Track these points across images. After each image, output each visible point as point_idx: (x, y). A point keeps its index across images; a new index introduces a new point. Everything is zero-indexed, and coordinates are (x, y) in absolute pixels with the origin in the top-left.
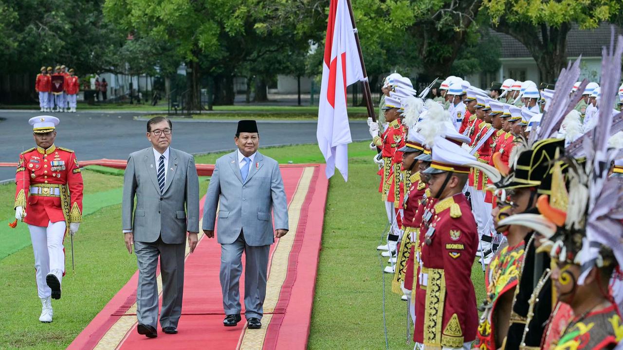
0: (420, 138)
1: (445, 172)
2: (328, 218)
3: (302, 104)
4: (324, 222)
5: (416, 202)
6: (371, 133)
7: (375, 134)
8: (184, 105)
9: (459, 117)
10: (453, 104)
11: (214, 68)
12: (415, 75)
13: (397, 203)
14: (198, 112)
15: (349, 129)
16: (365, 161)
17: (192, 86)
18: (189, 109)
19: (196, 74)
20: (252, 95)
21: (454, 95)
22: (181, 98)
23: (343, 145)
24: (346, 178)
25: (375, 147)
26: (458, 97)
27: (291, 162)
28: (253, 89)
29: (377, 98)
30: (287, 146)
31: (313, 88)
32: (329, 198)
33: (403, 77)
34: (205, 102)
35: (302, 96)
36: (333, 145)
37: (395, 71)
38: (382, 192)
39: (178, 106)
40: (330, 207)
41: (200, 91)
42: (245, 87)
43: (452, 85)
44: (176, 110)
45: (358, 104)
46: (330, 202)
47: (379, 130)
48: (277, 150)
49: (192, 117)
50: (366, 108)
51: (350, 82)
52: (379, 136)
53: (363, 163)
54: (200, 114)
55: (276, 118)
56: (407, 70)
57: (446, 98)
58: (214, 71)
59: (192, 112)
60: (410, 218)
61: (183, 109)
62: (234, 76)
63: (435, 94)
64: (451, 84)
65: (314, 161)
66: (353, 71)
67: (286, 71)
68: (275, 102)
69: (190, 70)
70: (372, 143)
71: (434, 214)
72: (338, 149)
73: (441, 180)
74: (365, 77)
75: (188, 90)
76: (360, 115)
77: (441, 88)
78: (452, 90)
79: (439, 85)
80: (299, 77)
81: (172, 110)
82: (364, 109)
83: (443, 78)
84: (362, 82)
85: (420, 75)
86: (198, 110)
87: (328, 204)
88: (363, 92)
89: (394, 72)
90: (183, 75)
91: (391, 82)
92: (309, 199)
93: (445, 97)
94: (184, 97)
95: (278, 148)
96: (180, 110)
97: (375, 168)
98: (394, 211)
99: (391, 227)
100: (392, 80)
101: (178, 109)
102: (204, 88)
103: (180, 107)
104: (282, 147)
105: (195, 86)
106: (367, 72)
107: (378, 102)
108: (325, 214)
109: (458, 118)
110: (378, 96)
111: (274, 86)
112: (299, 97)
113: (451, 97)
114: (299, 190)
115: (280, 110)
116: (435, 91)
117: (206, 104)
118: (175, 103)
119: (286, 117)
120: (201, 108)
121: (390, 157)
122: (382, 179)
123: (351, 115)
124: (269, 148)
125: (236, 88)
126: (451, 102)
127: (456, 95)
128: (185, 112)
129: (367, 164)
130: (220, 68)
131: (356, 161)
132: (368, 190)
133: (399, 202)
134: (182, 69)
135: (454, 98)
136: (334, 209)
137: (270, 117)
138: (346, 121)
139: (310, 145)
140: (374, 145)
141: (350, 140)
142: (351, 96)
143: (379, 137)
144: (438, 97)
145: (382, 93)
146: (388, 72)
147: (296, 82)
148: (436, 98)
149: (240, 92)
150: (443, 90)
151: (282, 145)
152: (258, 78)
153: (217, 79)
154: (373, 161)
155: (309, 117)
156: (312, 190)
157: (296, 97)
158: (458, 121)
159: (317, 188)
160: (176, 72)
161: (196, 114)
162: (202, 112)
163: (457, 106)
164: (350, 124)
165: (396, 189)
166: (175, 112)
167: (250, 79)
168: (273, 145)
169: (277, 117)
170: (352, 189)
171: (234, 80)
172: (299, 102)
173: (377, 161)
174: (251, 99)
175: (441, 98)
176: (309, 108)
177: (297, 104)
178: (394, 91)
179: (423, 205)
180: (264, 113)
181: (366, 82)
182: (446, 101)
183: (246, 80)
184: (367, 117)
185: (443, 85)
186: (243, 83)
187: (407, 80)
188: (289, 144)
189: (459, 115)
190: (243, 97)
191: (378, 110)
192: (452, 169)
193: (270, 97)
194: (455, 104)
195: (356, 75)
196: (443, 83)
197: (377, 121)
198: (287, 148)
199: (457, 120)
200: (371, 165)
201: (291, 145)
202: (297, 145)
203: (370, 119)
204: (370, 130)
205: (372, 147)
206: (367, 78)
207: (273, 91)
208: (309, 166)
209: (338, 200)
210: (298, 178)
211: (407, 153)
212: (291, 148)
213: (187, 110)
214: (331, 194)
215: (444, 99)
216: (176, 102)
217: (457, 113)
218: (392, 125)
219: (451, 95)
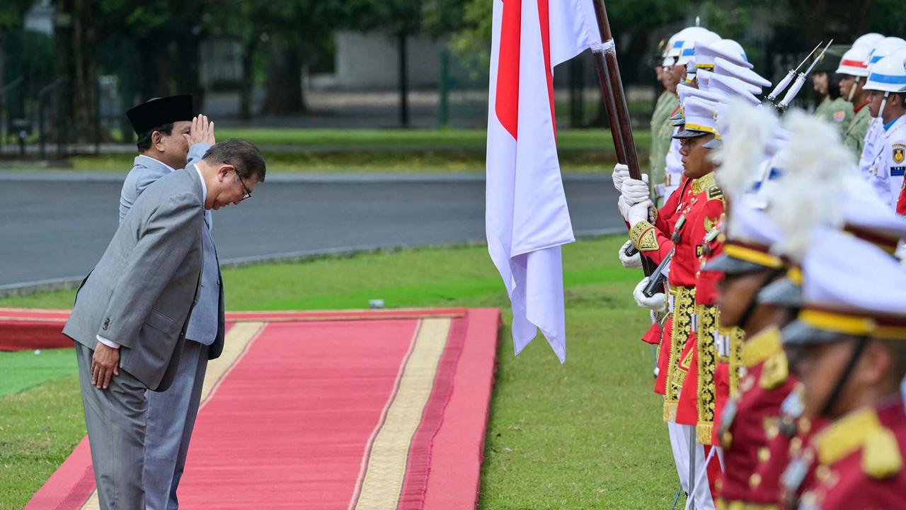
0: (766, 229)
1: (841, 338)
2: (491, 476)
3: (413, 121)
4: (482, 487)
5: (758, 424)
6: (624, 213)
7: (637, 215)
8: (48, 128)
9: (899, 161)
10: (880, 120)
11: (138, 13)
12: (760, 29)
13: (705, 428)
14: (91, 149)
15: (562, 200)
16: (608, 300)
17: (71, 70)
18: (61, 141)
19: (84, 31)
20: (259, 93)
21: (884, 92)
22: (36, 105)
23: (550, 249)
24: (560, 351)
25: (637, 256)
26: (897, 96)
27: (379, 302)
28: (260, 78)
29: (646, 102)
30: (366, 252)
31: (445, 72)
32: (497, 415)
33: (724, 37)
34: (111, 118)
35: (414, 98)
36: (517, 251)
37: (698, 20)
38: (664, 393)
39: (29, 130)
40: (501, 441)
41: (97, 84)
42: (235, 71)
43: (879, 62)
44: (22, 142)
45: (587, 120)
46: (499, 426)
47: (649, 202)
48: (337, 265)
49: (70, 166)
50: (606, 135)
51: (561, 55)
52: (649, 220)
53: (601, 307)
54: (96, 155)
55: (330, 167)
56: (739, 15)
57: (858, 103)
58: (139, 22)
59: (70, 149)
60: (741, 475)
61: (43, 140)
62: (205, 35)
63: (822, 91)
64: (876, 60)
65: (451, 299)
66: (570, 22)
67: (361, 20)
68: (329, 117)
69: (64, 19)
70: (625, 246)
71: (815, 464)
72: (532, 263)
73: (835, 360)
74: (604, 39)
75: (59, 80)
76: (594, 155)
77: (842, 69)
78: (878, 78)
79: (834, 61)
80: (401, 39)
81: (8, 143)
82: (603, 137)
83: (847, 40)
84: (598, 55)
85: (778, 28)
86: (89, 142)
87: (494, 433)
88: (599, 82)
89: (694, 25)
90: (43, 35)
91: (688, 53)
92: (433, 416)
93: (855, 100)
94: (46, 102)
95: (339, 258)
96: (34, 143)
97: (638, 321)
98: (700, 453)
99: (689, 501)
100: (691, 47)
101: (29, 139)
102: (108, 72)
103: (36, 134)
104: (352, 255)
105: (80, 72)
106: (610, 23)
107: (645, 118)
108: (484, 463)
109: (895, 165)
110: (648, 94)
111: (328, 65)
112: (444, 101)
113: (875, 98)
114: (405, 391)
115: (345, 142)
116: (821, 81)
117: (117, 123)
118: (19, 123)
119: (362, 164)
120: (99, 137)
121: (690, 287)
122: (666, 352)
123: (567, 156)
124: (312, 259)
125: (207, 73)
126: (875, 115)
127: (891, 93)
128: (51, 148)
129: (613, 307)
130: (158, 12)
131: (580, 300)
132: (617, 388)
133: (711, 425)
134: (42, 15)
135: (884, 102)
136: (513, 447)
137: (314, 164)
138: (555, 177)
139: (437, 249)
140: (635, 251)
141: (568, 235)
142: (564, 96)
143: (649, 225)
144: (834, 97)
145: (660, 88)
146: (679, 22)
147: (392, 54)
148: (827, 103)
149: (222, 86)
150: (846, 76)
151: (350, 249)
152: (276, 43)
153: (150, 44)
154: (632, 296)
155: (436, 164)
156: (442, 391)
157: (392, 99)
158: (894, 172)
159: (460, 380)
160: (19, 26)
161: (86, 155)
162: (104, 148)
163: (892, 128)
164: (567, 183)
165: (704, 386)
166: (17, 149)
167: (252, 47)
168: (322, 251)
169: (334, 163)
170: (570, 385)
171: (204, 49)
172: (404, 116)
173: (643, 298)
174: (255, 108)
175: (839, 102)
176: (434, 134)
177: (397, 122)
178: (694, 84)
179: (787, 436)
180: (295, 149)
181: (609, 57)
182: (856, 111)
183: (238, 49)
184: (612, 162)
185: (848, 63)
186: (229, 58)
187: (733, 48)
188: (372, 247)
189: (899, 156)
190: (230, 102)
191: (649, 141)
192: (864, 326)
193: (313, 100)
194: (888, 121)
195: (578, 34)
196: (848, 56)
197: (645, 176)
198: (365, 258)
199: (892, 169)
200: (627, 312)
201: (378, 251)
202: (398, 250)
203: (622, 169)
204: (623, 203)
205: (626, 258)
206: (610, 44)
207: (324, 81)
208: (434, 315)
209: (522, 421)
210: (402, 349)
211: (729, 277)
212: (380, 258)
213: (53, 142)
214: (501, 401)
215: (850, 106)
216: (22, 116)
217: (891, 149)
218: (703, 187)
219: (875, 92)
